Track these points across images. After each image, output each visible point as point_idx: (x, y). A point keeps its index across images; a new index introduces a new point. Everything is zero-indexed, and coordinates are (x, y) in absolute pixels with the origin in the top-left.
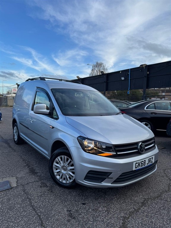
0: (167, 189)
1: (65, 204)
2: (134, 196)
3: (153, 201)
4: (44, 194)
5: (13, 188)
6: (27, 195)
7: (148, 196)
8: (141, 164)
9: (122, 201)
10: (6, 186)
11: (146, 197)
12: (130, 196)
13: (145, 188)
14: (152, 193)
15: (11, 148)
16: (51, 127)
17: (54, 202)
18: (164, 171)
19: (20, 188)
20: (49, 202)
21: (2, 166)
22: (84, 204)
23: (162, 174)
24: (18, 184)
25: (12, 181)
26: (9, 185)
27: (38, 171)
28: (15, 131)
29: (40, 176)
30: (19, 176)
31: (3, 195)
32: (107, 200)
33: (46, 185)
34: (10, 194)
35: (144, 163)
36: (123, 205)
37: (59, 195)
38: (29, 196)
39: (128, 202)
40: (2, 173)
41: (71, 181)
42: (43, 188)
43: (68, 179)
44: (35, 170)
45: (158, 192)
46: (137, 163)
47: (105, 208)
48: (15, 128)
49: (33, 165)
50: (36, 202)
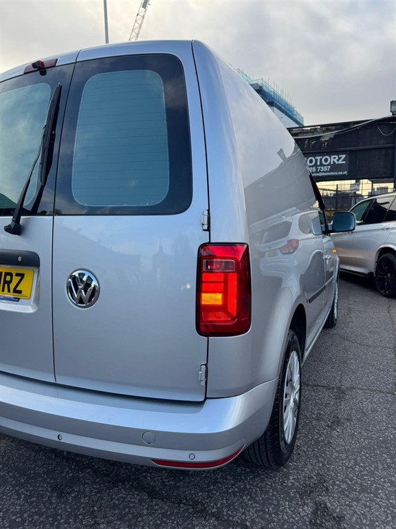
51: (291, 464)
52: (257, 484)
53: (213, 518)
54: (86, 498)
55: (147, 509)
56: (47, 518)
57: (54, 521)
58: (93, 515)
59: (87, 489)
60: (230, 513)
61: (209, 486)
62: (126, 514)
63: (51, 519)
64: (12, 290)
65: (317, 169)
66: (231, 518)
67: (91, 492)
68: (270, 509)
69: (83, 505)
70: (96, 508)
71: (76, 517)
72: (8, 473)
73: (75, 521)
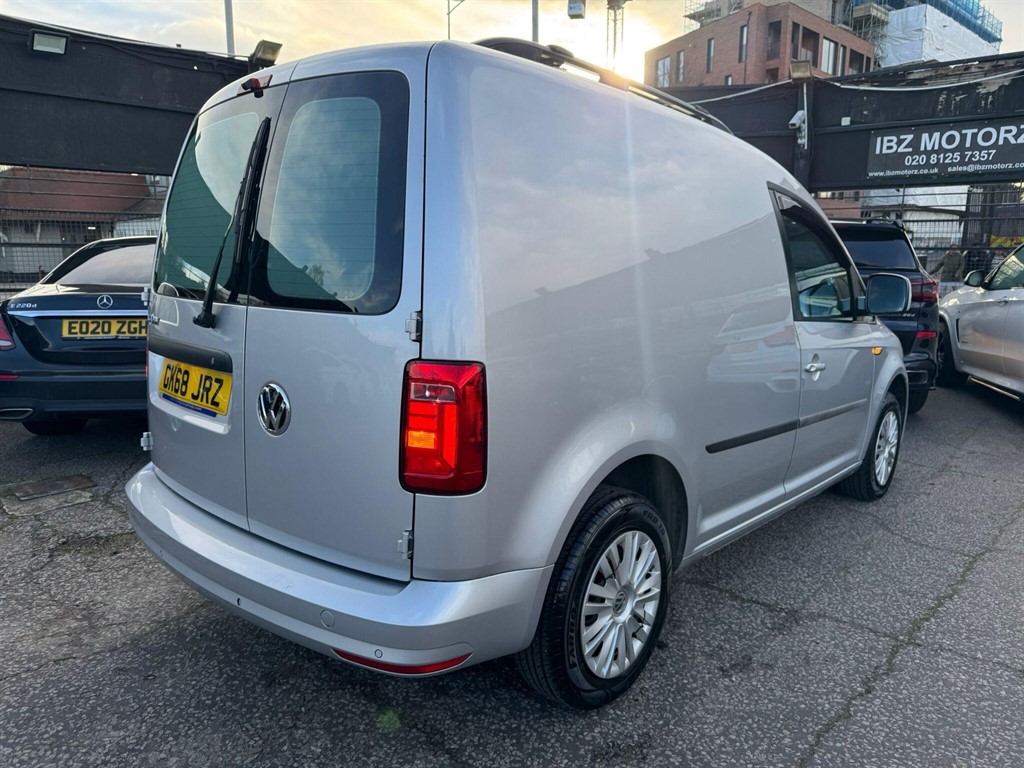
51: (612, 711)
52: (540, 727)
53: (447, 756)
54: (299, 695)
55: (367, 725)
56: (241, 707)
57: (247, 713)
58: (296, 716)
59: (304, 685)
60: (474, 754)
61: (467, 714)
62: (336, 725)
63: (244, 709)
64: (210, 401)
65: (963, 156)
66: (471, 762)
67: (308, 688)
68: (536, 763)
69: (290, 702)
70: (303, 709)
71: (275, 714)
72: (220, 645)
73: (271, 719)
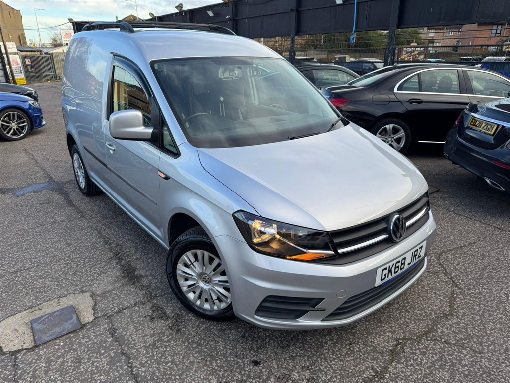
0: (448, 309)
1: (212, 364)
2: (372, 333)
3: (415, 347)
4: (161, 340)
5: (84, 325)
6: (120, 345)
7: (404, 332)
8: (396, 268)
9: (345, 350)
10: (69, 322)
11: (400, 336)
12: (363, 335)
13: (397, 309)
14: (413, 322)
15: (74, 206)
16: (163, 176)
17: (187, 362)
18: (439, 259)
19: (104, 325)
20: (173, 362)
21: (54, 263)
22: (256, 363)
23: (434, 267)
24: (98, 313)
25: (81, 307)
26: (75, 318)
27: (142, 273)
28: (76, 165)
29: (149, 286)
30: (98, 288)
31: (64, 347)
32: (310, 348)
33: (165, 313)
34: (80, 344)
35: (402, 264)
36: (347, 361)
37: (196, 339)
38: (126, 349)
39: (359, 350)
40: (56, 283)
41: (223, 305)
42: (158, 321)
43: (217, 302)
44: (135, 270)
45: (427, 319)
46: (386, 269)
47: (305, 371)
48: (76, 156)
49: (128, 255)
50: (143, 365)
